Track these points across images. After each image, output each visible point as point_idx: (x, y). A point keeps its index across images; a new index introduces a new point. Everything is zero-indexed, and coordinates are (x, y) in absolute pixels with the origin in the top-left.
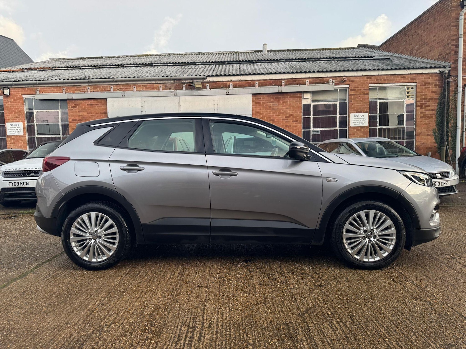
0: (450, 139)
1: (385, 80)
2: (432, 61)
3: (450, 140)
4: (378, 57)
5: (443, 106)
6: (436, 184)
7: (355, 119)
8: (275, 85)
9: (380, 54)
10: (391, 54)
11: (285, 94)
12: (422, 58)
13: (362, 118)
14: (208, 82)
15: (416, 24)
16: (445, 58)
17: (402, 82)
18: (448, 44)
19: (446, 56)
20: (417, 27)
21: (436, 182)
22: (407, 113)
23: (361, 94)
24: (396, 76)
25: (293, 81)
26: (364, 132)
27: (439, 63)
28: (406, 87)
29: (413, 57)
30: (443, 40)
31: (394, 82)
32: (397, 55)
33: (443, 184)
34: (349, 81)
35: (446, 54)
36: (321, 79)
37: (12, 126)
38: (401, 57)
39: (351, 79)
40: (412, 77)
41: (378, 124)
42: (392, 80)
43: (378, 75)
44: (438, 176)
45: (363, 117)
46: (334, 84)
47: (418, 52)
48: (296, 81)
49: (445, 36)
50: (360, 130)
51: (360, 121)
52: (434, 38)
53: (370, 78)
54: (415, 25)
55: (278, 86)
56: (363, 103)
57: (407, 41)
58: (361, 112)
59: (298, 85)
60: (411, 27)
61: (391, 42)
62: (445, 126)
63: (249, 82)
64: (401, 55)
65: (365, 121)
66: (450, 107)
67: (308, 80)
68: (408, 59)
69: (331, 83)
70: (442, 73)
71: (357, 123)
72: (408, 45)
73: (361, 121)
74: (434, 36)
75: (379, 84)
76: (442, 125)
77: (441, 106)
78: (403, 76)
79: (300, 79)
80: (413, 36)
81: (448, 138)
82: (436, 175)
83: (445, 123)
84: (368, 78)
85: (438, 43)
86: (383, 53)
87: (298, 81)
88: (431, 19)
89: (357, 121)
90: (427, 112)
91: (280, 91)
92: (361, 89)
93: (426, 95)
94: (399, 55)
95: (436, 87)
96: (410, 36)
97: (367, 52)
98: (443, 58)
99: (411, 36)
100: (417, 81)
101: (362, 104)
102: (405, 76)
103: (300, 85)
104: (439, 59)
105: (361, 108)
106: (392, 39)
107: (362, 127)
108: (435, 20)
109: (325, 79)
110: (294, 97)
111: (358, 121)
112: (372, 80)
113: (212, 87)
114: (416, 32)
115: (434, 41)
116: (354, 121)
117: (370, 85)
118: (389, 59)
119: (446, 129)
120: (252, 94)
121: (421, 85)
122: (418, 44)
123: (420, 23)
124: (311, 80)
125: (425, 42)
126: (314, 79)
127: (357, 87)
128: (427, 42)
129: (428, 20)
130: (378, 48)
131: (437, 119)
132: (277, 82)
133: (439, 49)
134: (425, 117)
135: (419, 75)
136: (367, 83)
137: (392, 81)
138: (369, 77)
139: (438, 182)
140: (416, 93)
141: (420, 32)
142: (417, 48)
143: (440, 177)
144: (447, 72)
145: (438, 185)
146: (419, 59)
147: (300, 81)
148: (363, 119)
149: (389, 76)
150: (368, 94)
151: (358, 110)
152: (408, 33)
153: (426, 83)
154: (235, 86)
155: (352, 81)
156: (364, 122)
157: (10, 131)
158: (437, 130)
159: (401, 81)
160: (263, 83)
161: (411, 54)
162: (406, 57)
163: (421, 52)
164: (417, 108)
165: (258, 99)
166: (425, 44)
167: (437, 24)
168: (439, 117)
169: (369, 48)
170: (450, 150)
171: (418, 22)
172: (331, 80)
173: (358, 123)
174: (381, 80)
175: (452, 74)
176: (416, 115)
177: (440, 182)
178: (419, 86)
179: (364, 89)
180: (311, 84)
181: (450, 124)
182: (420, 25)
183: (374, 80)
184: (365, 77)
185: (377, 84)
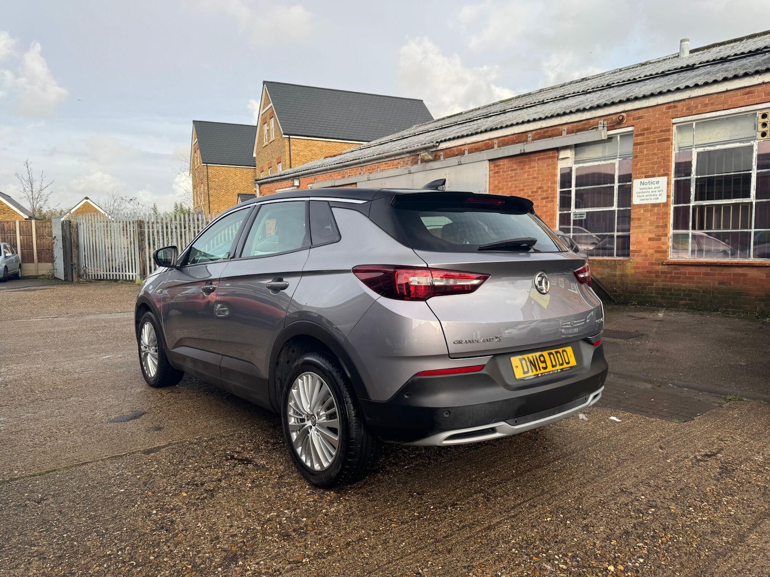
1: (706, 105)
7: (641, 191)
8: (520, 142)
11: (532, 155)
13: (655, 188)
14: (441, 150)
22: (759, 171)
23: (654, 141)
24: (731, 93)
25: (544, 132)
26: (659, 214)
28: (758, 112)
31: (726, 107)
34: (634, 119)
36: (586, 122)
39: (637, 114)
41: (692, 197)
43: (690, 98)
45: (658, 186)
46: (605, 128)
48: (548, 131)
50: (651, 211)
51: (651, 193)
53: (675, 107)
55: (522, 144)
56: (658, 158)
58: (653, 176)
59: (551, 138)
63: (487, 141)
65: (660, 193)
67: (565, 128)
69: (600, 128)
71: (645, 197)
73: (654, 193)
75: (693, 116)
78: (748, 90)
79: (554, 128)
84: (669, 108)
87: (551, 131)
89: (645, 194)
91: (522, 151)
92: (654, 132)
101: (656, 160)
102: (751, 89)
103: (554, 138)
105: (653, 168)
107: (654, 205)
109: (592, 121)
110: (544, 159)
111: (647, 194)
112: (677, 111)
116: (641, 194)
117: (676, 120)
120: (490, 160)
124: (570, 126)
126: (575, 124)
127: (647, 129)
132: (521, 138)
136: (667, 117)
137: (720, 107)
138: (672, 104)
147: (554, 130)
148: (657, 190)
149: (716, 95)
150: (670, 139)
151: (648, 172)
154: (470, 152)
155: (639, 118)
156: (660, 195)
159: (741, 103)
160: (505, 142)
165: (497, 166)
172: (602, 121)
173: (648, 197)
174: (696, 107)
179: (661, 131)
180: (570, 133)
183: (683, 109)
184: (665, 107)
185: (689, 117)
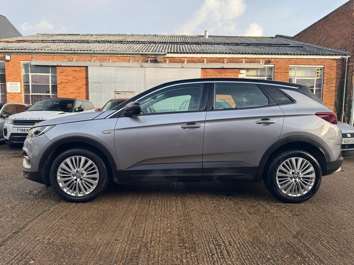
0: (347, 108)
1: (301, 62)
2: (335, 50)
3: (347, 110)
4: (293, 45)
5: (343, 84)
6: (347, 141)
8: (219, 62)
9: (294, 43)
10: (302, 43)
11: (226, 70)
12: (327, 47)
14: (167, 58)
15: (324, 21)
16: (346, 48)
17: (314, 64)
18: (349, 38)
19: (347, 47)
20: (325, 24)
21: (347, 140)
22: (316, 88)
23: (283, 72)
24: (310, 60)
25: (233, 60)
27: (341, 51)
28: (316, 68)
29: (320, 46)
30: (345, 34)
31: (308, 64)
32: (307, 44)
33: (352, 142)
34: (275, 62)
35: (347, 46)
36: (254, 59)
37: (11, 85)
38: (310, 46)
39: (276, 60)
40: (321, 61)
42: (307, 63)
43: (297, 58)
44: (349, 135)
46: (263, 63)
47: (324, 42)
48: (235, 60)
49: (346, 32)
52: (338, 33)
53: (291, 60)
54: (322, 22)
55: (221, 63)
56: (284, 79)
57: (316, 34)
59: (237, 63)
60: (320, 24)
61: (303, 34)
62: (344, 99)
63: (199, 59)
64: (310, 44)
66: (348, 85)
67: (244, 60)
68: (316, 48)
69: (261, 63)
70: (343, 60)
72: (317, 37)
74: (338, 31)
75: (297, 65)
76: (341, 98)
77: (341, 84)
79: (238, 59)
80: (321, 30)
81: (346, 108)
82: (347, 135)
83: (344, 97)
84: (289, 60)
85: (340, 36)
86: (296, 42)
88: (336, 18)
90: (332, 88)
91: (223, 67)
92: (283, 69)
93: (331, 75)
94: (309, 45)
95: (339, 70)
96: (318, 30)
97: (284, 41)
98: (344, 48)
99: (320, 30)
100: (325, 64)
102: (316, 60)
104: (341, 49)
106: (304, 32)
108: (339, 19)
109: (257, 59)
110: (233, 72)
112: (292, 62)
113: (171, 62)
114: (323, 27)
115: (337, 35)
117: (290, 66)
118: (302, 47)
119: (345, 101)
120: (202, 68)
121: (327, 68)
122: (325, 36)
123: (327, 21)
124: (246, 59)
125: (330, 35)
126: (249, 59)
127: (280, 67)
128: (332, 36)
129: (333, 19)
130: (292, 38)
131: (338, 93)
132: (221, 60)
133: (342, 41)
134: (329, 92)
135: (326, 60)
136: (288, 64)
138: (289, 59)
139: (348, 140)
140: (324, 73)
141: (327, 27)
142: (324, 39)
143: (350, 136)
144: (347, 58)
145: (348, 142)
146: (325, 48)
149: (305, 59)
150: (288, 72)
152: (317, 28)
153: (332, 66)
154: (188, 62)
155: (277, 62)
157: (10, 88)
158: (337, 102)
160: (210, 61)
161: (319, 44)
162: (315, 46)
163: (327, 43)
164: (324, 85)
165: (206, 72)
166: (330, 37)
167: (340, 22)
168: (340, 92)
169: (284, 38)
170: (346, 117)
171: (326, 20)
172: (262, 60)
174: (298, 62)
175: (351, 60)
176: (323, 89)
177: (350, 140)
178: (326, 68)
179: (286, 69)
180: (246, 63)
181: (347, 98)
182: (327, 22)
183: (294, 62)
184: (287, 59)
185: (295, 65)
